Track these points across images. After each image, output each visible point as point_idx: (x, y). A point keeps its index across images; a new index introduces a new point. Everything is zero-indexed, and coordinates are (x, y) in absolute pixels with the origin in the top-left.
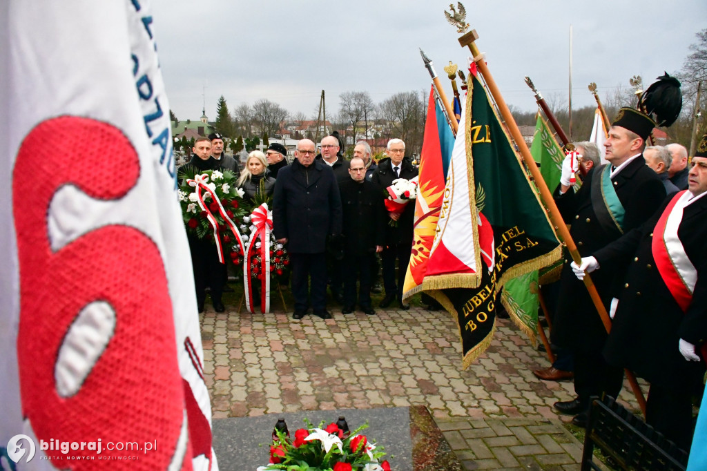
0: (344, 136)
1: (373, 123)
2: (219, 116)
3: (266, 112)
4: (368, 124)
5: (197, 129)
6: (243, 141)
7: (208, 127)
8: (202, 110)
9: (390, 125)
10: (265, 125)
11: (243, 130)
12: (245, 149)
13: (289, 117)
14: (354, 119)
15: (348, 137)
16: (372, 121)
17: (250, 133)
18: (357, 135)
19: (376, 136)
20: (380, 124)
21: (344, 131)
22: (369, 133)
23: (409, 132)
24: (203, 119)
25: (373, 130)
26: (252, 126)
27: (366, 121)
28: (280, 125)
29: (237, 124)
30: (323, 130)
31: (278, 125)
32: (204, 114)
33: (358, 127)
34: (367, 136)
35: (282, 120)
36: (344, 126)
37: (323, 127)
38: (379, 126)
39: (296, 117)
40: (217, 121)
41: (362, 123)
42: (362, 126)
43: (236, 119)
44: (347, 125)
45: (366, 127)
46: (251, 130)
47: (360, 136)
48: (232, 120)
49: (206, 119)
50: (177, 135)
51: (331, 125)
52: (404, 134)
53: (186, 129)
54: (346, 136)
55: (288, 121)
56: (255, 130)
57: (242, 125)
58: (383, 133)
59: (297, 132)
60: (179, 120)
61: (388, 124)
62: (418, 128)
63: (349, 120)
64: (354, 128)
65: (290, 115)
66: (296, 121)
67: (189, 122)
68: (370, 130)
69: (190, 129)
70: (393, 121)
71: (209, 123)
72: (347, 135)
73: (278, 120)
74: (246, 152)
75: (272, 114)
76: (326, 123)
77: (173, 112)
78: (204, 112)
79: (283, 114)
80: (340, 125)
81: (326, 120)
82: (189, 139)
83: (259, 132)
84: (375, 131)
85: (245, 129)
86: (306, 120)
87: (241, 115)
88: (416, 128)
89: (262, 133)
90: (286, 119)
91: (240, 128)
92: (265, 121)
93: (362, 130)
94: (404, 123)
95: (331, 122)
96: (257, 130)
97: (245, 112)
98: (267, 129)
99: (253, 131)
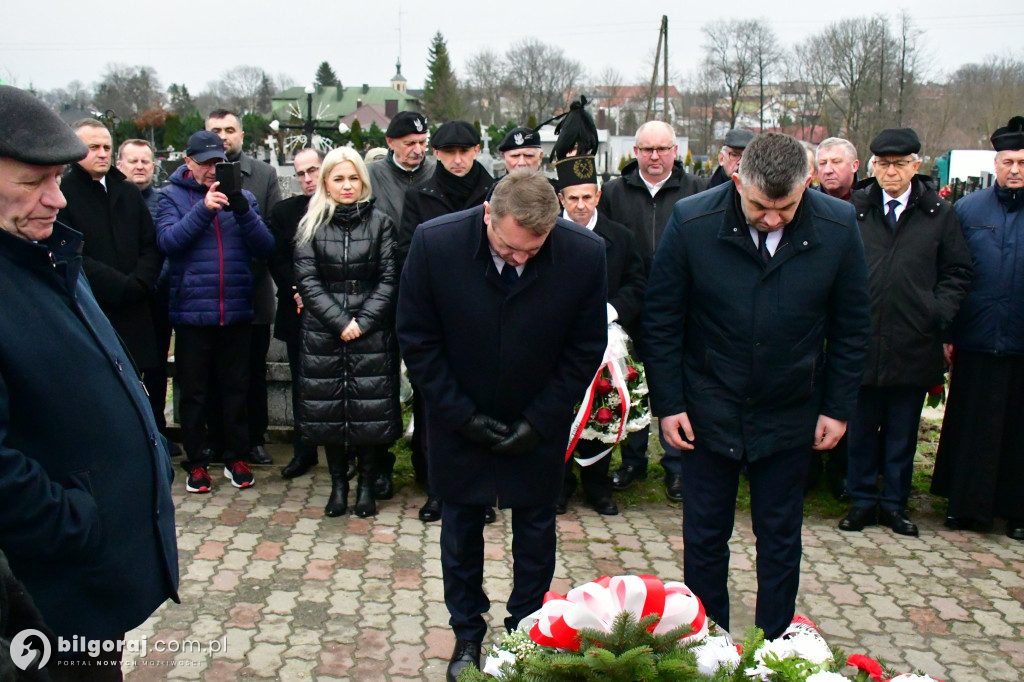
0: (709, 120)
1: (778, 92)
2: (432, 77)
3: (533, 67)
4: (766, 94)
5: (384, 104)
6: (483, 132)
7: (408, 101)
8: (395, 63)
9: (819, 94)
10: (533, 96)
11: (481, 107)
12: (486, 149)
13: (585, 77)
14: (734, 82)
15: (719, 124)
16: (776, 86)
17: (498, 116)
18: (738, 119)
19: (784, 121)
20: (795, 93)
21: (710, 109)
22: (767, 115)
23: (863, 110)
24: (396, 83)
25: (777, 106)
26: (502, 99)
27: (761, 85)
28: (565, 95)
29: (469, 94)
30: (662, 107)
31: (561, 95)
32: (399, 72)
33: (742, 100)
34: (762, 121)
35: (570, 86)
36: (707, 99)
37: (660, 100)
38: (792, 98)
39: (601, 78)
40: (428, 88)
41: (754, 92)
42: (751, 99)
43: (468, 82)
44: (716, 96)
45: (762, 99)
46: (499, 108)
47: (747, 120)
48: (459, 86)
49: (401, 83)
50: (341, 117)
51: (679, 95)
52: (852, 114)
53: (359, 104)
54: (713, 122)
55: (582, 88)
56: (509, 109)
57: (479, 95)
58: (800, 115)
59: (601, 113)
60: (345, 85)
61: (813, 92)
62: (886, 102)
63: (722, 83)
64: (734, 104)
65: (587, 73)
66: (600, 87)
67: (365, 89)
68: (770, 106)
69: (367, 105)
70: (825, 86)
71: (409, 92)
72: (716, 117)
73: (560, 85)
74: (490, 157)
75: (547, 72)
76: (670, 92)
77: (334, 68)
78: (398, 67)
79: (572, 70)
80: (700, 95)
81: (670, 84)
82: (366, 128)
83: (518, 113)
84: (782, 108)
85: (486, 103)
86: (624, 84)
87: (479, 73)
88: (880, 101)
89: (524, 114)
90: (577, 83)
91: (475, 103)
92: (531, 88)
93: (752, 107)
94: (852, 91)
95: (680, 89)
96: (513, 108)
97: (488, 67)
98: (535, 106)
99: (503, 110)
